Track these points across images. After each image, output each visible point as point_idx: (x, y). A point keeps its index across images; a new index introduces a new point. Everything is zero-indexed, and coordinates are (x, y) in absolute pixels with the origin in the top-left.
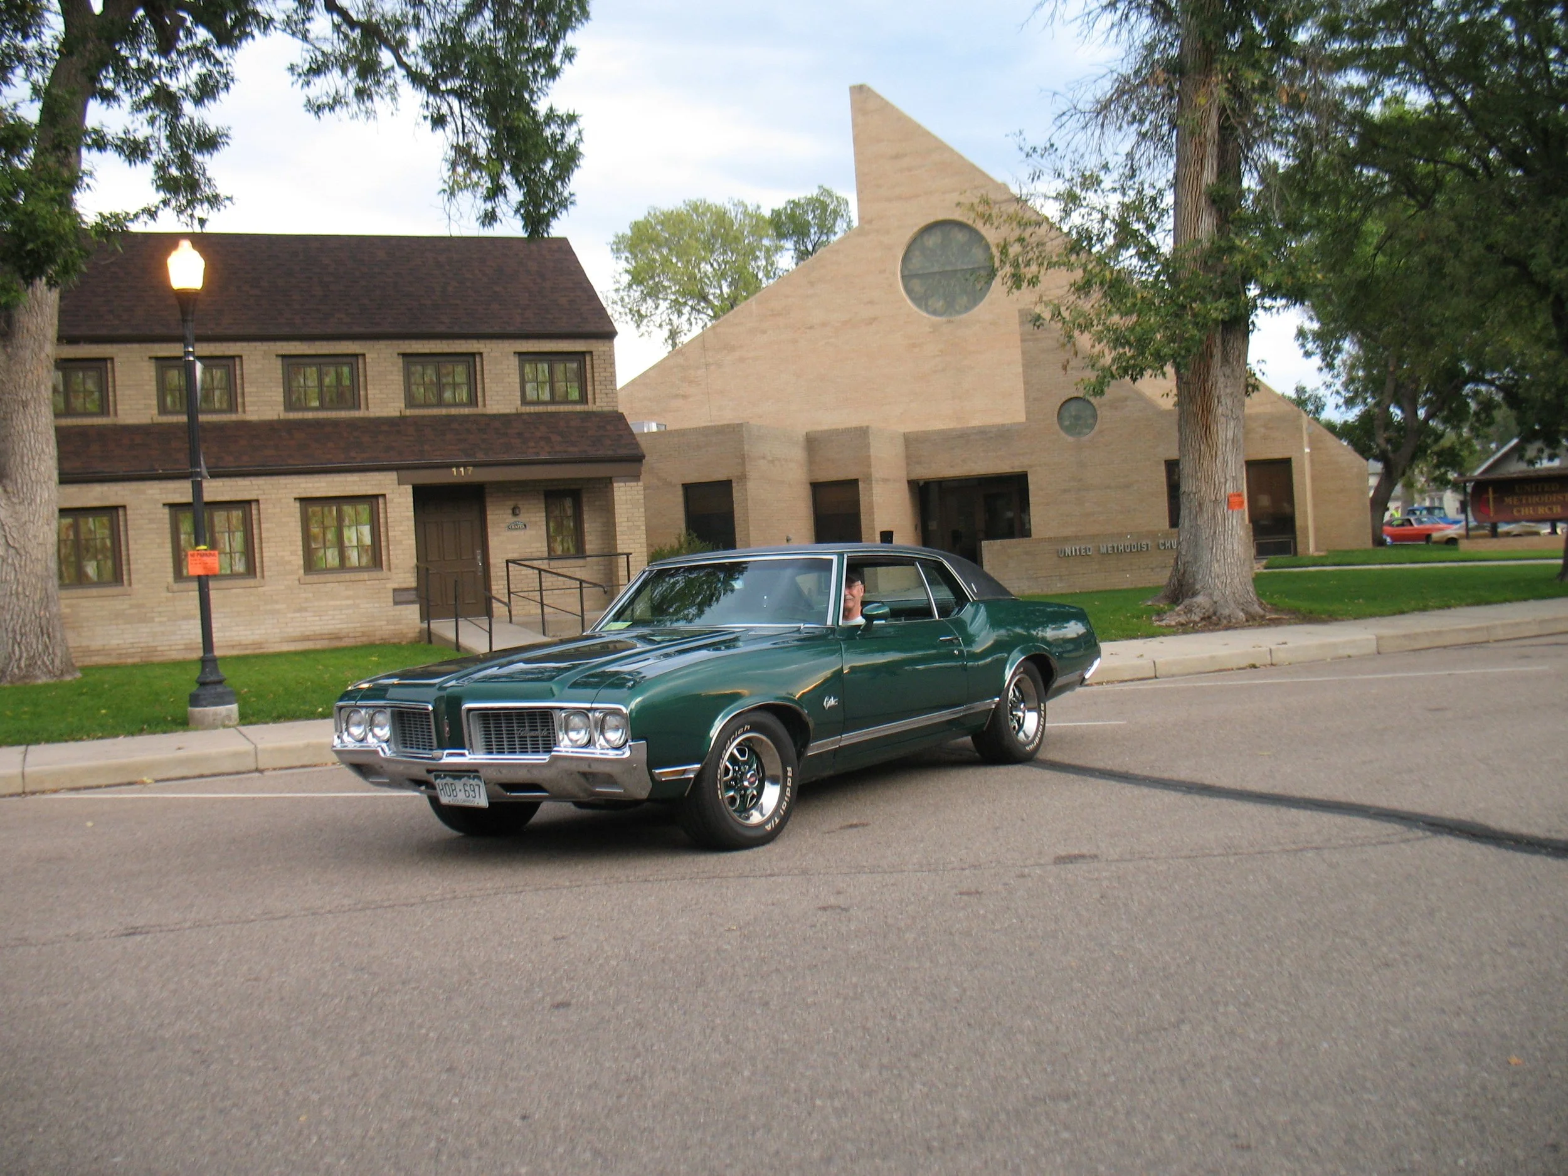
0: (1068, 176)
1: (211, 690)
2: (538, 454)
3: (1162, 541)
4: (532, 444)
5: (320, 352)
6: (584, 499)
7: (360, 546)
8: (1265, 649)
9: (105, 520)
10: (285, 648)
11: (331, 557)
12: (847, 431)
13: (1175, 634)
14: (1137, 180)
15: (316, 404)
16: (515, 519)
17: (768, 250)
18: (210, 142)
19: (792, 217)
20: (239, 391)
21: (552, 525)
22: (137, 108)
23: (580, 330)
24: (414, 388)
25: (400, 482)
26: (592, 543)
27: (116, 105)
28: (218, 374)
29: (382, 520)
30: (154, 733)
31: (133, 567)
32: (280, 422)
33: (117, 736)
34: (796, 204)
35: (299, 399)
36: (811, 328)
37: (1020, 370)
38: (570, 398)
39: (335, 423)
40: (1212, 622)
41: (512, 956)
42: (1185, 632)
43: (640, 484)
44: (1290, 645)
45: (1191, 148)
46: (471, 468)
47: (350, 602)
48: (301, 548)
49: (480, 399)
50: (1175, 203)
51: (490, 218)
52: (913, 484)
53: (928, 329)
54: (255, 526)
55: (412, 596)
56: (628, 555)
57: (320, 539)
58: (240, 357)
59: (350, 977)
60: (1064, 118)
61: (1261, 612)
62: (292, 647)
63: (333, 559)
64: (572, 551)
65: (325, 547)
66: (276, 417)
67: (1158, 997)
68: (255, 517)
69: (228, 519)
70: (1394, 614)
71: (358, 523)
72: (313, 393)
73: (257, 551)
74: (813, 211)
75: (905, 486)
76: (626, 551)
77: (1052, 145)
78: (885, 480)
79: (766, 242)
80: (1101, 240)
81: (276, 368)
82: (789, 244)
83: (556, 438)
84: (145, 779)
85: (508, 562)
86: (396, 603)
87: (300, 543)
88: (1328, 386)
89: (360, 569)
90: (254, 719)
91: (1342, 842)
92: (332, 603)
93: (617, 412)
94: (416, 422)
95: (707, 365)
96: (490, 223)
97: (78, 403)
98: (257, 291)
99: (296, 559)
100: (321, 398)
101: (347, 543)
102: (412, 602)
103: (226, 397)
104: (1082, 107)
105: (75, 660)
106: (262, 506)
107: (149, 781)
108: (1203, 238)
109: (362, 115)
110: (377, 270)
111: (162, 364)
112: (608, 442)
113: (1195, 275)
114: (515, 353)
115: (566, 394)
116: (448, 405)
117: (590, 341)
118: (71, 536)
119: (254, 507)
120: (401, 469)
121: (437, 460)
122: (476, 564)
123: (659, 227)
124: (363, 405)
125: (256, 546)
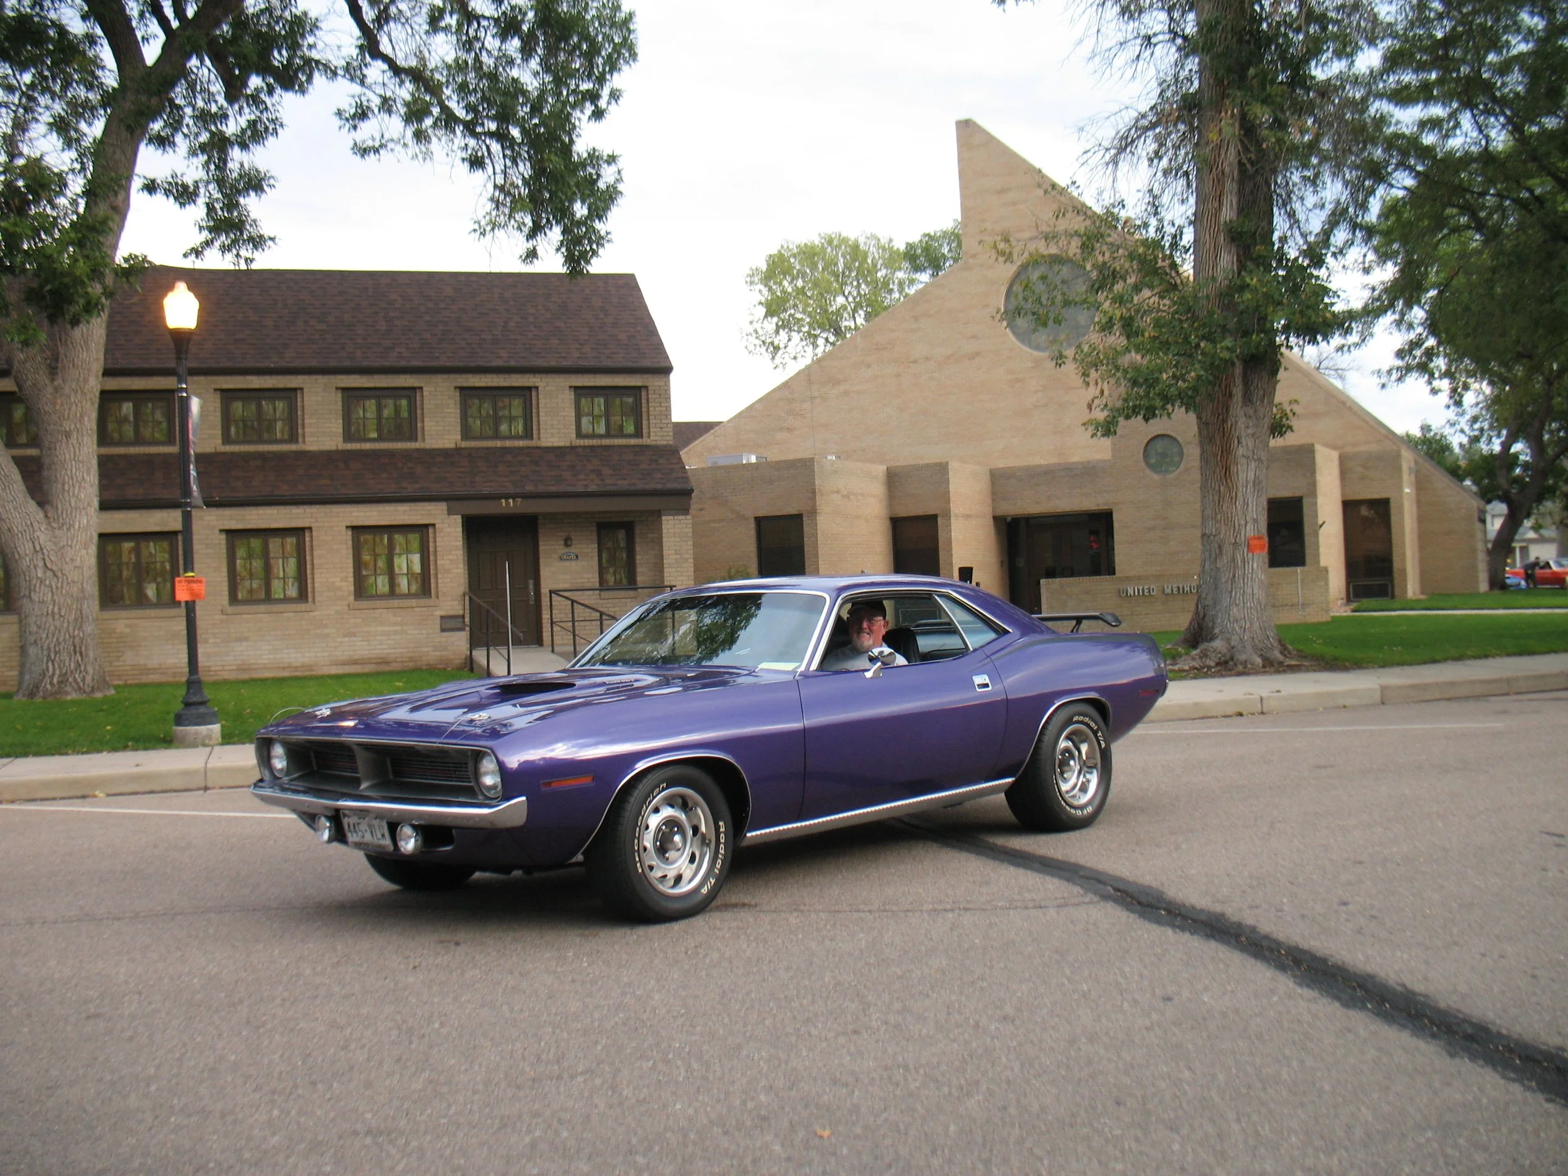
1: (193, 711)
2: (586, 486)
4: (582, 477)
5: (378, 385)
6: (637, 531)
7: (410, 573)
8: (1256, 697)
9: (165, 544)
10: (334, 671)
11: (382, 584)
12: (927, 466)
15: (374, 435)
16: (567, 550)
17: (901, 284)
18: (257, 185)
19: (927, 249)
20: (300, 422)
22: (193, 153)
23: (635, 365)
24: (470, 420)
25: (450, 513)
26: (643, 575)
27: (171, 151)
28: (280, 405)
29: (431, 549)
30: (136, 750)
32: (337, 452)
34: (931, 237)
35: (358, 431)
36: (915, 362)
38: (625, 432)
39: (391, 454)
40: (1227, 666)
42: (1195, 678)
43: (689, 517)
44: (1283, 693)
46: (520, 500)
47: (398, 628)
48: (352, 574)
49: (535, 432)
50: (1195, 241)
51: (532, 254)
52: (998, 520)
53: (1030, 364)
54: (308, 553)
55: (460, 623)
56: (673, 587)
57: (371, 566)
58: (302, 389)
61: (1281, 658)
62: (340, 670)
63: (384, 586)
64: (625, 582)
65: (375, 574)
66: (334, 448)
68: (308, 544)
69: (283, 547)
70: (1425, 663)
71: (408, 551)
72: (372, 425)
73: (309, 576)
74: (949, 244)
75: (990, 522)
76: (673, 583)
78: (967, 517)
79: (900, 275)
81: (336, 401)
82: (924, 276)
83: (606, 471)
84: (97, 793)
85: (551, 592)
86: (443, 630)
87: (351, 570)
88: (1453, 425)
89: (409, 596)
92: (380, 629)
93: (670, 446)
94: (471, 455)
95: (813, 398)
96: (531, 261)
97: (147, 432)
98: (323, 326)
99: (349, 586)
100: (379, 429)
101: (397, 571)
102: (462, 629)
103: (287, 428)
104: (1106, 144)
105: (108, 679)
106: (314, 534)
107: (101, 795)
108: (1220, 275)
109: (420, 156)
110: (442, 305)
111: (228, 395)
112: (659, 476)
113: (1211, 314)
114: (570, 387)
115: (621, 427)
116: (505, 438)
117: (645, 376)
118: (133, 560)
119: (307, 534)
120: (451, 499)
121: (486, 491)
122: (528, 593)
123: (792, 260)
124: (419, 437)
125: (308, 571)
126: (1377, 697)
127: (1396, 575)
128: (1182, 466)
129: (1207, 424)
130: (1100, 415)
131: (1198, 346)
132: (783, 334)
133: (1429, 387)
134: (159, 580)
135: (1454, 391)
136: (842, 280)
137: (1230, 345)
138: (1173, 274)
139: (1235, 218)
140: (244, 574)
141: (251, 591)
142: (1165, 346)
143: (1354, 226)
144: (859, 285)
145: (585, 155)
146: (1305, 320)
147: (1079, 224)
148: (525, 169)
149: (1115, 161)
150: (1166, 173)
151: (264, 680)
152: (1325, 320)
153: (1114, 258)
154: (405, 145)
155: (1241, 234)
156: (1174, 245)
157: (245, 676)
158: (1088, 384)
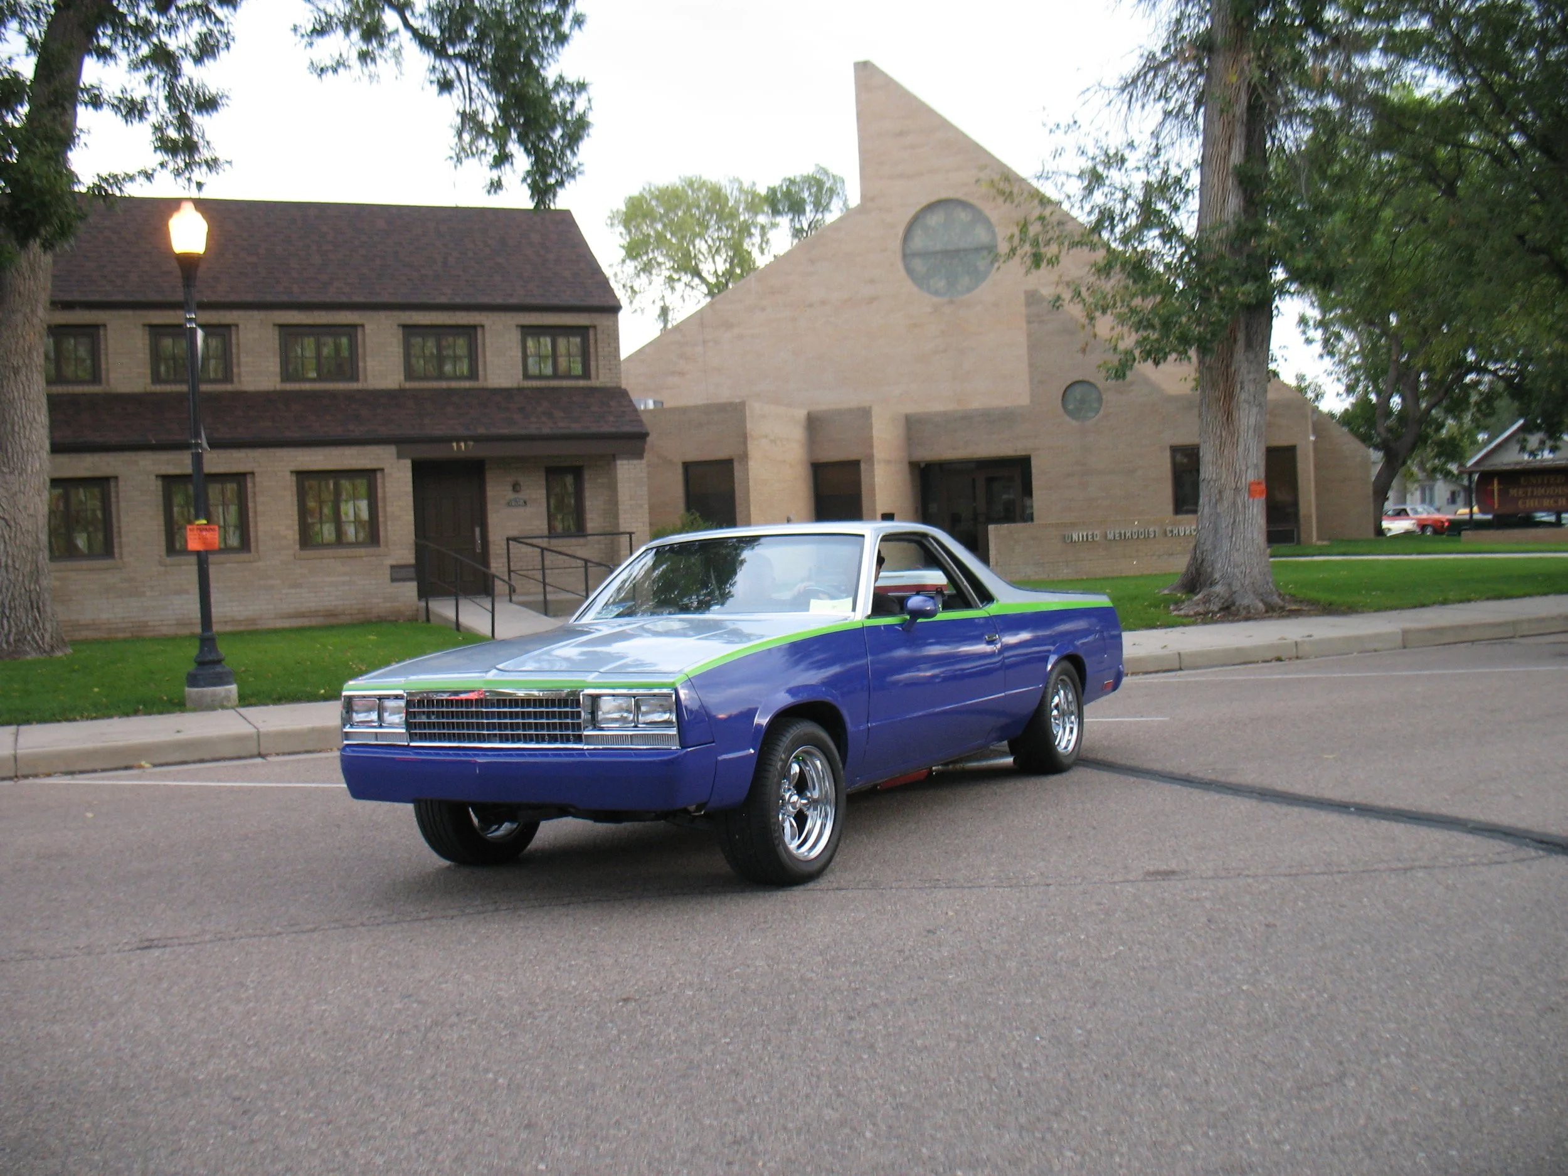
0: (1091, 155)
1: (210, 670)
2: (539, 429)
3: (1169, 528)
4: (533, 419)
5: (316, 322)
6: (586, 476)
7: (357, 521)
8: (1291, 642)
9: (96, 491)
10: (279, 624)
11: (328, 532)
12: (850, 411)
13: (1194, 623)
14: (1162, 159)
15: (313, 375)
16: (515, 496)
17: (763, 228)
18: (209, 104)
19: (788, 194)
20: (235, 361)
21: (552, 502)
22: (135, 66)
23: (584, 304)
24: (413, 361)
25: (400, 456)
26: (593, 521)
27: (112, 63)
28: (213, 342)
29: (380, 495)
30: (150, 714)
31: (124, 539)
32: (275, 392)
33: (110, 717)
34: (792, 182)
35: (296, 369)
36: (811, 306)
37: (1023, 351)
38: (572, 373)
39: (333, 395)
40: (1229, 612)
41: (574, 983)
42: (1205, 622)
43: (644, 461)
44: (1315, 637)
45: (1218, 128)
46: (471, 443)
47: (347, 578)
48: (297, 522)
49: (481, 373)
50: (1202, 183)
51: (496, 186)
52: (913, 466)
53: (928, 310)
54: (250, 500)
55: (412, 573)
56: (631, 534)
57: (317, 515)
58: (237, 326)
59: (398, 1006)
61: (1281, 603)
62: (286, 624)
63: (330, 534)
64: (572, 527)
65: (321, 522)
66: (272, 388)
67: (1307, 1044)
68: (250, 490)
69: (223, 493)
70: (1415, 607)
71: (355, 497)
72: (311, 364)
73: (252, 525)
74: (809, 189)
75: (906, 468)
76: (628, 530)
77: (1075, 122)
78: (888, 462)
79: (762, 219)
80: (1123, 220)
81: (273, 339)
82: (784, 221)
83: (558, 414)
84: (143, 763)
85: (508, 539)
86: (393, 580)
87: (296, 518)
88: (1329, 374)
89: (357, 544)
90: (253, 700)
91: (1450, 861)
92: (328, 579)
93: (620, 388)
94: (415, 395)
96: (495, 192)
97: (70, 371)
98: (254, 259)
99: (291, 534)
100: (319, 369)
101: (344, 518)
102: (410, 579)
103: (221, 367)
105: (62, 635)
106: (258, 479)
107: (147, 765)
109: (363, 79)
110: (377, 239)
111: (157, 332)
112: (611, 419)
113: (1221, 256)
114: (517, 326)
115: (569, 369)
116: (448, 378)
117: (594, 315)
118: (62, 507)
119: (249, 479)
120: (400, 442)
121: (438, 432)
122: (473, 541)
123: (654, 203)
124: (361, 377)
125: (251, 519)
126: (1400, 641)
127: (1302, 520)
128: (1101, 412)
129: (1210, 368)
130: (1115, 358)
131: (1214, 289)
133: (1304, 337)
134: (90, 529)
135: (1326, 342)
136: (702, 223)
139: (1243, 161)
140: (182, 522)
145: (554, 80)
147: (1082, 164)
153: (1114, 200)
154: (349, 67)
155: (1251, 179)
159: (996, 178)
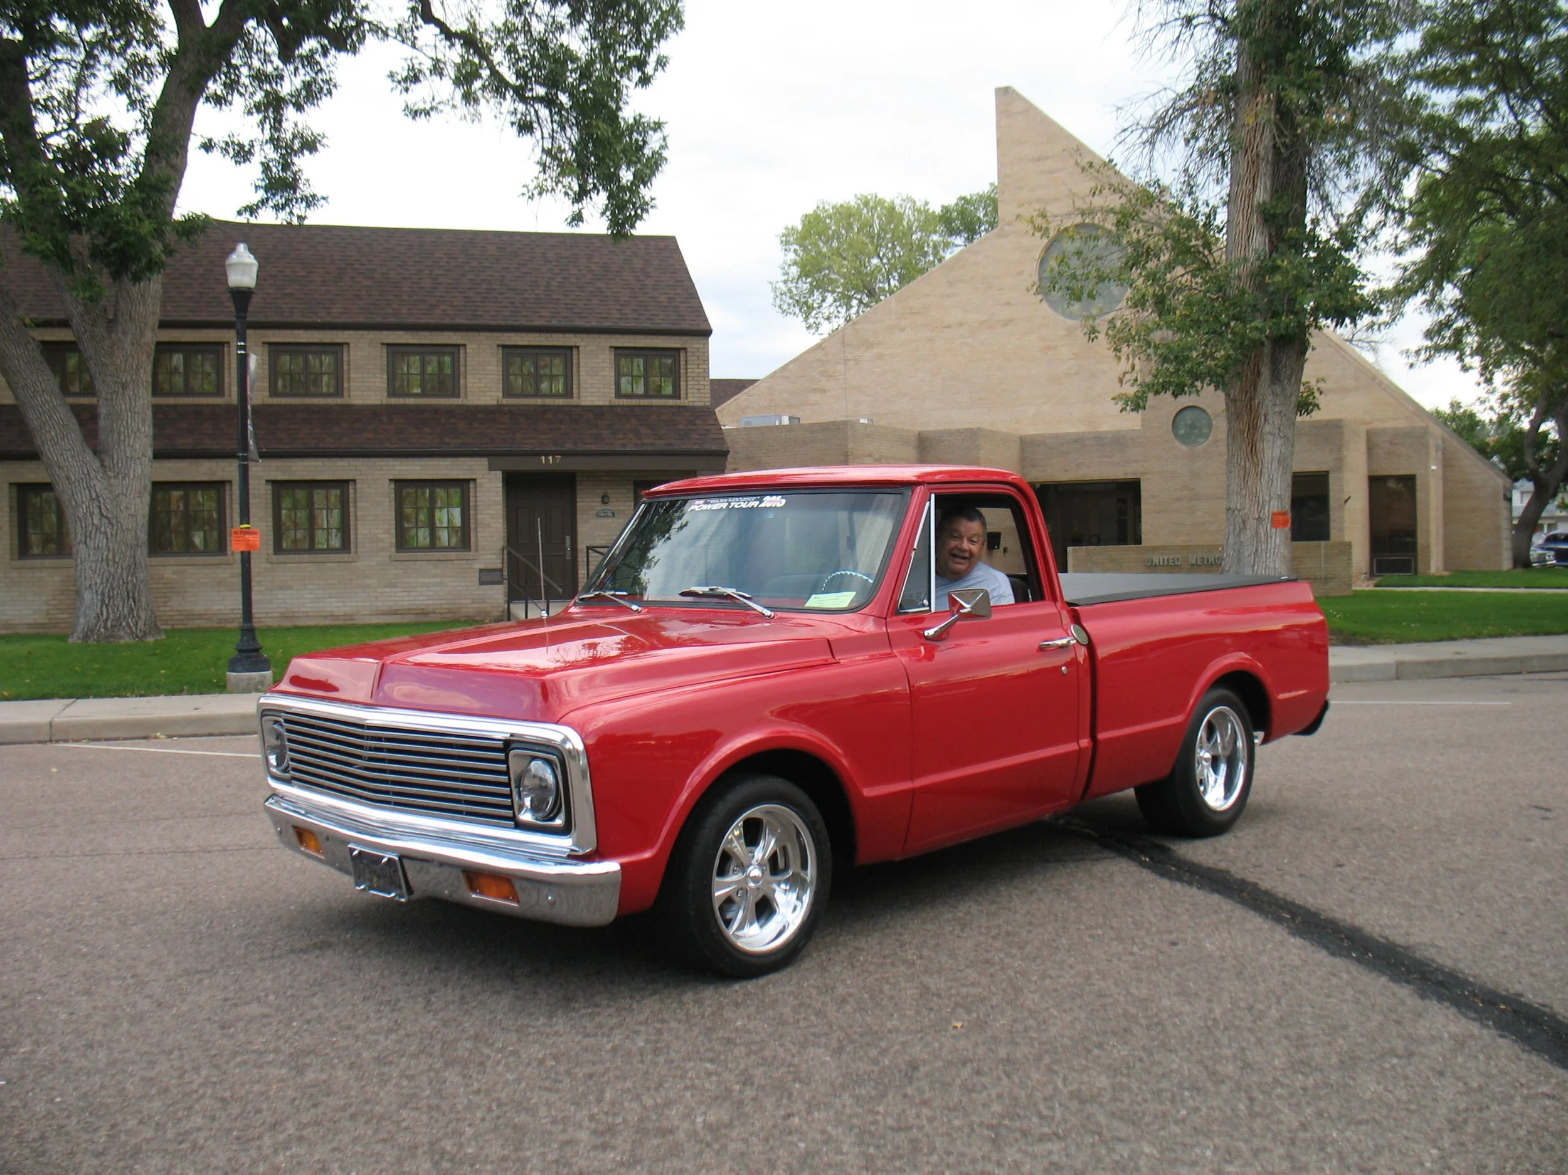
1: (249, 657)
2: (624, 445)
4: (620, 436)
5: (423, 342)
7: (450, 527)
9: (213, 493)
10: (375, 620)
11: (423, 537)
12: (959, 432)
15: (418, 390)
16: (604, 507)
17: (935, 247)
19: (962, 213)
20: (345, 376)
22: (248, 112)
23: (674, 327)
24: (512, 378)
25: (490, 469)
27: (227, 110)
28: (327, 360)
29: (472, 504)
30: (191, 694)
32: (381, 406)
34: (967, 201)
35: (402, 386)
36: (949, 327)
38: (663, 393)
39: (435, 410)
45: (1243, 167)
46: (560, 458)
47: (438, 580)
48: (394, 527)
49: (575, 391)
50: (1229, 221)
51: (578, 218)
53: (1062, 332)
54: (351, 505)
55: (503, 576)
57: (413, 520)
58: (348, 344)
60: (1127, 133)
63: (425, 538)
65: (417, 527)
66: (379, 402)
68: (351, 496)
69: (327, 498)
71: (449, 506)
72: (416, 380)
73: (352, 527)
74: (984, 208)
79: (935, 237)
81: (380, 358)
82: (959, 240)
83: (644, 431)
84: (158, 734)
85: (588, 548)
86: (482, 583)
87: (393, 522)
88: (1483, 402)
89: (449, 548)
92: (420, 580)
93: (708, 407)
94: (512, 411)
95: (846, 361)
96: (577, 223)
97: (196, 384)
98: (369, 283)
99: (390, 538)
100: (423, 385)
101: (438, 524)
102: (500, 583)
103: (333, 383)
104: (1144, 123)
105: (158, 623)
106: (358, 486)
107: (162, 736)
108: (1252, 256)
109: (468, 117)
110: (486, 264)
111: (275, 349)
112: (696, 436)
113: (1243, 292)
114: (611, 347)
115: (660, 387)
116: (544, 396)
117: (685, 338)
118: (182, 508)
119: (351, 486)
120: (492, 455)
121: (527, 448)
122: (565, 549)
123: (828, 221)
124: (462, 393)
125: (352, 523)
126: (1393, 671)
127: (1419, 552)
128: (1211, 438)
129: (1234, 401)
130: (1131, 390)
131: (1227, 325)
132: (817, 295)
133: (1460, 365)
134: (206, 528)
135: (1485, 368)
136: (877, 241)
137: (1260, 325)
138: (1206, 252)
139: (1268, 200)
140: (289, 524)
141: (295, 541)
142: (1196, 324)
143: (1388, 208)
144: (894, 247)
145: (631, 121)
146: (1333, 302)
147: (1115, 201)
148: (573, 134)
149: (1152, 142)
150: (1202, 153)
151: (308, 628)
152: (1353, 302)
153: (1149, 236)
154: (454, 106)
155: (1274, 216)
156: (1208, 225)
157: (289, 624)
158: (1119, 358)
159: (1035, 214)
